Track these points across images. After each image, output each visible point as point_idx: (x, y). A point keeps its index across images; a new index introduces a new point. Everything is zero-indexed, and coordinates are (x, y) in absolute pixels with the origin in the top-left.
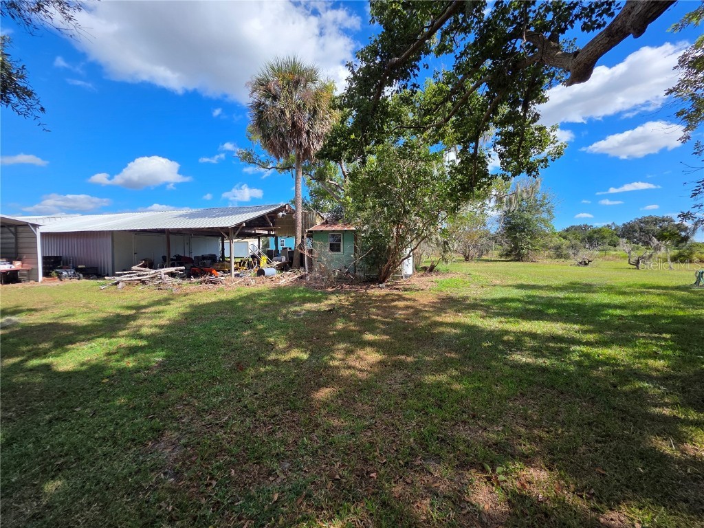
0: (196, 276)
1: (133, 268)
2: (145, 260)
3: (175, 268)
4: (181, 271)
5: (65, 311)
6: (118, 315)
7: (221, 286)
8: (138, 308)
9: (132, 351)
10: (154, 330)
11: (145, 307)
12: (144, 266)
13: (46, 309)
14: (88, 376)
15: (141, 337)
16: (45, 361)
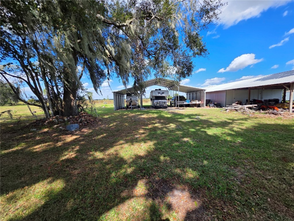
0: (263, 109)
1: (233, 104)
2: (238, 101)
3: (252, 105)
4: (255, 106)
5: (210, 117)
6: (226, 121)
7: (280, 116)
8: (233, 120)
9: (229, 135)
10: (239, 130)
11: (236, 120)
12: (237, 104)
13: (206, 115)
14: (215, 138)
15: (233, 131)
16: (205, 130)
